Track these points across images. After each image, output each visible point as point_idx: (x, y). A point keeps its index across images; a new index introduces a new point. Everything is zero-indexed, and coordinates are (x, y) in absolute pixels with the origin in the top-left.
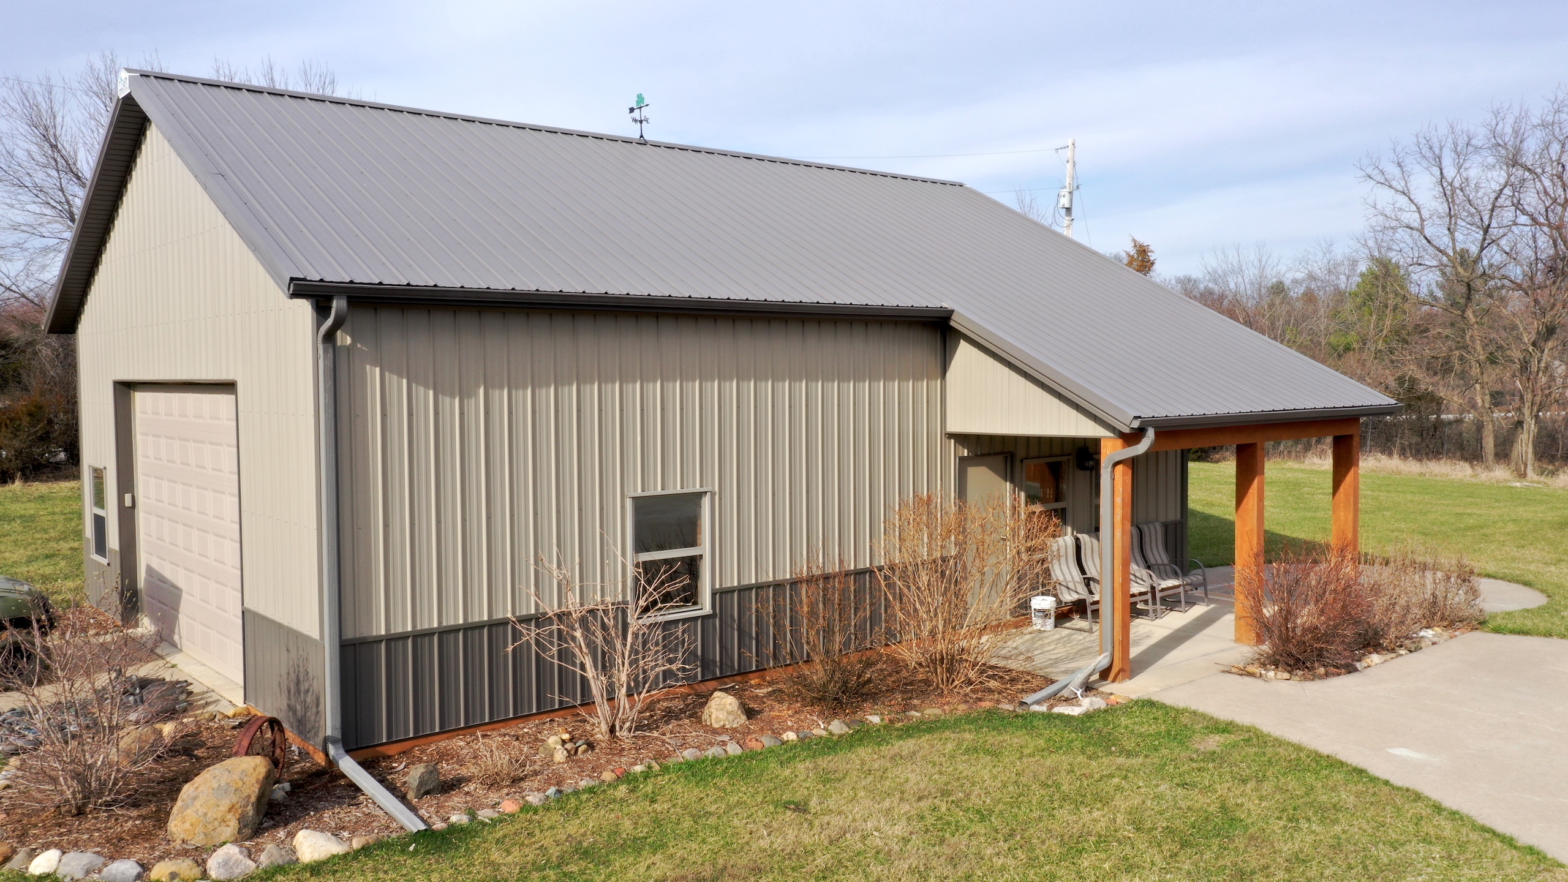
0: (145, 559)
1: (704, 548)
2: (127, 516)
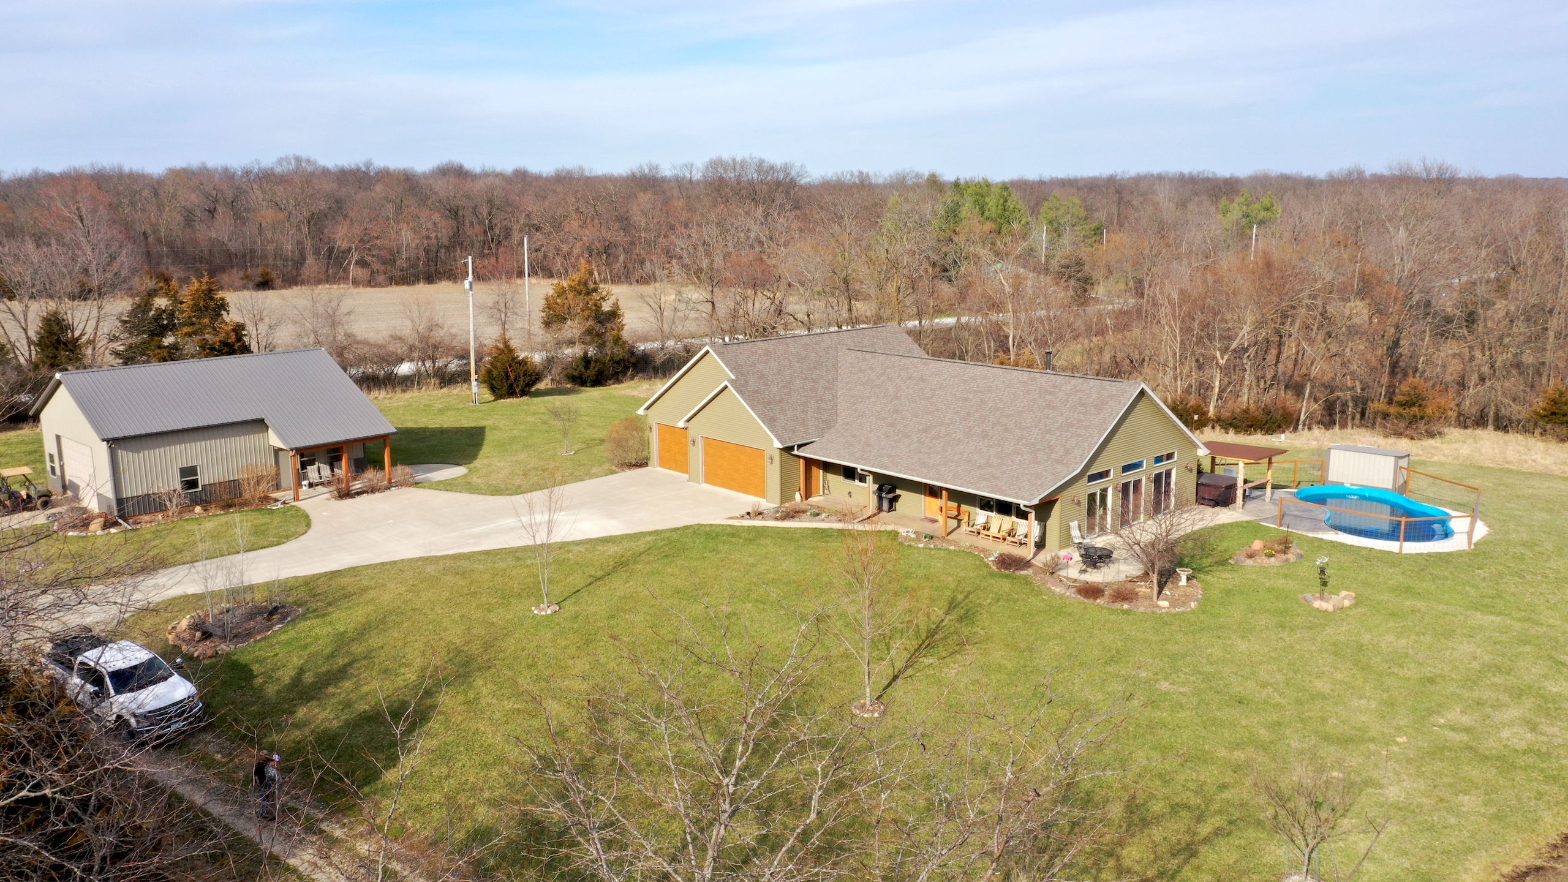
0: (67, 478)
1: (199, 477)
2: (62, 467)
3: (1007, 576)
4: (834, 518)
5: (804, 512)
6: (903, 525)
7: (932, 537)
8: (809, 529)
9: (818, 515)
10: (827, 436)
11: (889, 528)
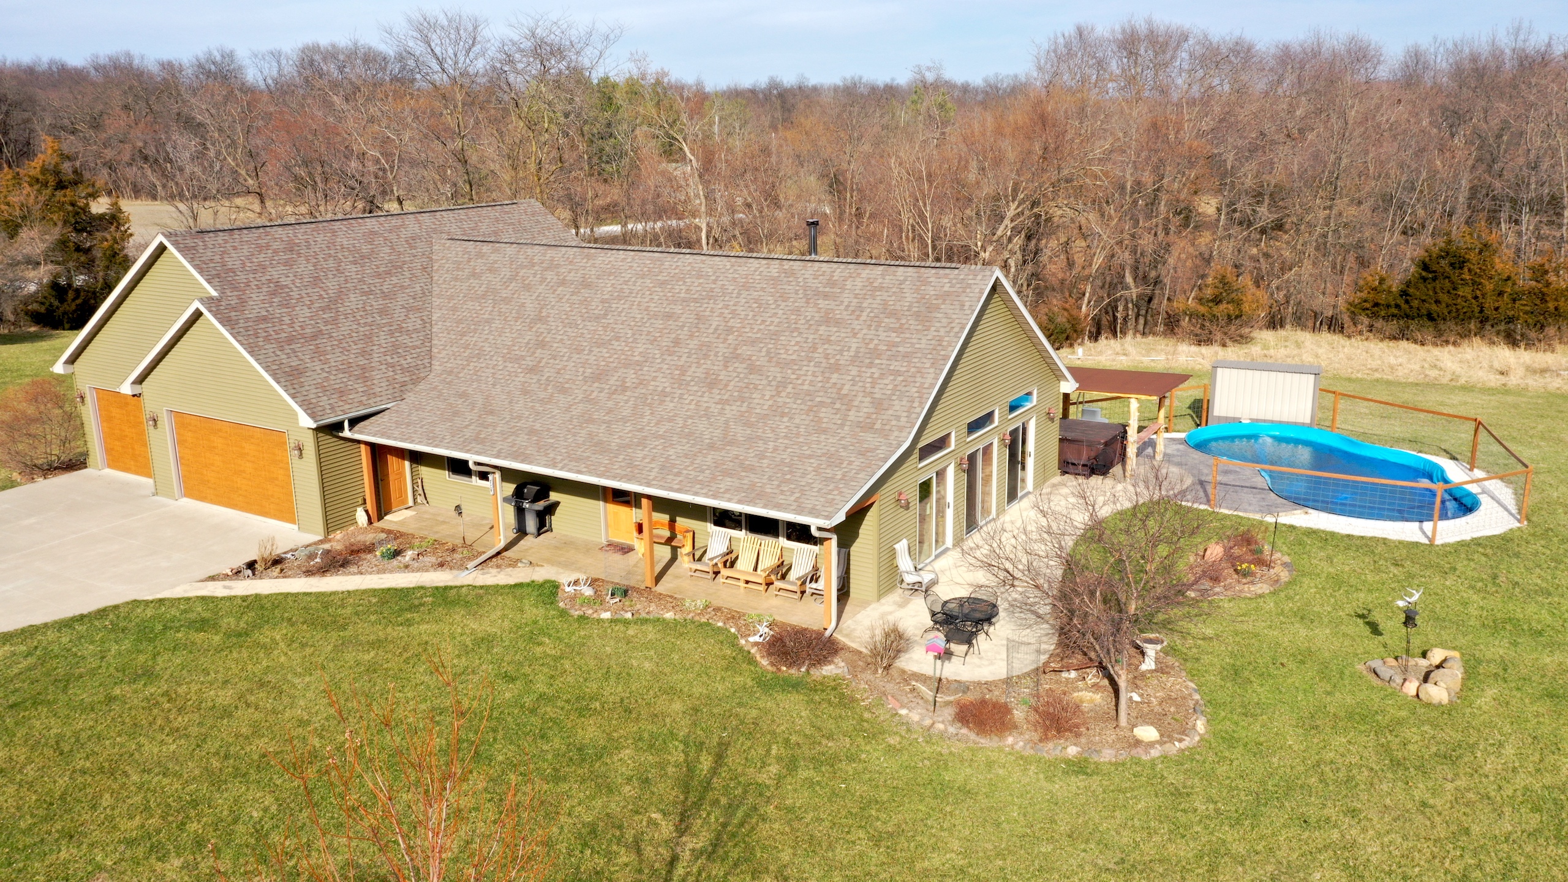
3: (795, 686)
4: (430, 559)
5: (370, 549)
6: (568, 565)
7: (625, 593)
8: (374, 592)
9: (397, 553)
10: (410, 397)
11: (540, 574)
